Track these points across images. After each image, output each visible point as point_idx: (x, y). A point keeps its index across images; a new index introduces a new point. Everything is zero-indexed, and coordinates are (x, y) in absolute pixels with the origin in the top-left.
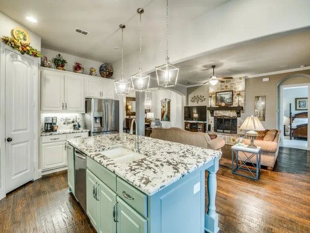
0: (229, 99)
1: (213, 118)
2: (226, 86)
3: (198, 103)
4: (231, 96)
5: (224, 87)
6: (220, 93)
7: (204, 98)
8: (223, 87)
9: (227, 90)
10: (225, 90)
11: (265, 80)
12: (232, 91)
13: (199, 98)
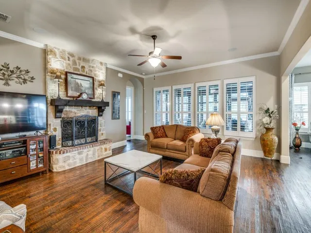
0: (88, 88)
1: (59, 121)
2: (83, 67)
3: (7, 84)
4: (92, 85)
5: (80, 68)
6: (75, 76)
7: (30, 75)
8: (78, 66)
9: (85, 74)
10: (81, 72)
11: (120, 75)
12: (93, 78)
13: (12, 72)
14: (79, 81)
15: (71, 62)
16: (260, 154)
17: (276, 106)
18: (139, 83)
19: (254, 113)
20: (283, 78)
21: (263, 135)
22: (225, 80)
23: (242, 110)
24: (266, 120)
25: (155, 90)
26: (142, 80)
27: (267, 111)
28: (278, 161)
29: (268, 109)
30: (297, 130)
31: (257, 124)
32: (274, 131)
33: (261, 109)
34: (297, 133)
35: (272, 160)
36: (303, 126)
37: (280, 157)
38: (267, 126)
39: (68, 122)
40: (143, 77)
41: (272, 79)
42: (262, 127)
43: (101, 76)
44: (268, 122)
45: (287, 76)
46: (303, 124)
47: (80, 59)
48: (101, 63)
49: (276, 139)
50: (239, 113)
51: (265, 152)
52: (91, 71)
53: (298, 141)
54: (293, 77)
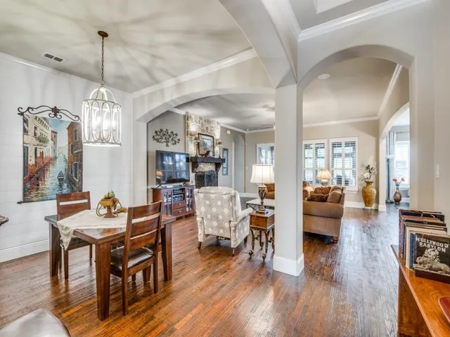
0: (211, 147)
1: (194, 175)
2: (207, 128)
3: (167, 145)
4: (213, 144)
6: (203, 137)
7: (178, 137)
8: (204, 128)
9: (208, 134)
10: (206, 133)
11: (229, 132)
12: (213, 137)
13: (169, 135)
14: (205, 141)
15: (200, 125)
16: (361, 205)
17: (375, 163)
18: (241, 138)
19: (356, 169)
20: (380, 140)
21: (364, 188)
22: (331, 140)
23: (346, 166)
24: (367, 175)
25: (258, 146)
26: (243, 135)
27: (368, 167)
28: (377, 210)
29: (369, 166)
30: (397, 185)
31: (359, 179)
32: (373, 184)
33: (362, 166)
34: (397, 189)
35: (372, 210)
36: (403, 182)
37: (378, 207)
38: (367, 180)
39: (200, 176)
40: (246, 132)
41: (373, 139)
42: (363, 182)
43: (217, 135)
44: (369, 177)
45: (384, 138)
46: (403, 180)
47: (205, 121)
48: (218, 123)
49: (375, 191)
50: (343, 169)
51: (365, 203)
52: (211, 130)
53: (398, 196)
54: (395, 135)
